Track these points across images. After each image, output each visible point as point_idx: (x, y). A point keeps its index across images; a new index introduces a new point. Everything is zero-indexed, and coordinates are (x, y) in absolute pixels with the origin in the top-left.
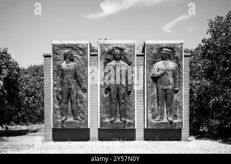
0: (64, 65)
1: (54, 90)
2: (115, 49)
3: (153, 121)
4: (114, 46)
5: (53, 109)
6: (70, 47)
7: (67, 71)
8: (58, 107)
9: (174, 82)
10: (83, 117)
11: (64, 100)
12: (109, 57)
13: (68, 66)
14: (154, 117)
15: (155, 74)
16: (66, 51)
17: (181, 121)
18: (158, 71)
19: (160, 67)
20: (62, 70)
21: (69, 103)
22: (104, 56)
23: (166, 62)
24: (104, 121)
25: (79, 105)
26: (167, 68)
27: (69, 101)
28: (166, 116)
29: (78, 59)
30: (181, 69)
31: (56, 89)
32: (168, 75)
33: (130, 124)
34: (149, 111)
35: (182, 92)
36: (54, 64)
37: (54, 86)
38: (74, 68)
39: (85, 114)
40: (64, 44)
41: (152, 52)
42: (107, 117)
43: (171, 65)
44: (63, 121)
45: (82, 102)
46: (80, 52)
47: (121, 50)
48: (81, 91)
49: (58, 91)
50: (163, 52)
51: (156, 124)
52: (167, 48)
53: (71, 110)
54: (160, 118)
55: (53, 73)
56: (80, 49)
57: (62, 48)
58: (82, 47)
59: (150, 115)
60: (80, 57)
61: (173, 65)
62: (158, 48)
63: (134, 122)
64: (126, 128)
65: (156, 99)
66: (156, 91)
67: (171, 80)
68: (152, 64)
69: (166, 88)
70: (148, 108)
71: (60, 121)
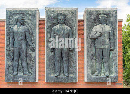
0: (16, 28)
1: (7, 49)
2: (60, 14)
3: (92, 76)
4: (59, 12)
5: (6, 65)
6: (21, 13)
7: (18, 33)
8: (10, 64)
9: (110, 42)
10: (32, 72)
11: (15, 58)
12: (55, 21)
13: (19, 29)
14: (93, 73)
15: (93, 36)
16: (18, 16)
17: (116, 75)
18: (96, 34)
19: (97, 30)
20: (14, 32)
21: (20, 61)
22: (50, 21)
23: (103, 25)
24: (49, 76)
25: (28, 62)
26: (103, 31)
27: (20, 59)
28: (103, 71)
29: (28, 23)
30: (115, 32)
31: (8, 48)
32: (104, 36)
33: (72, 78)
34: (89, 68)
35: (116, 51)
36: (7, 28)
37: (7, 46)
38: (24, 31)
39: (34, 70)
40: (16, 11)
41: (91, 17)
42: (53, 73)
43: (107, 28)
44: (14, 76)
45: (31, 59)
46: (30, 18)
47: (65, 15)
48: (30, 50)
49: (10, 50)
50: (100, 17)
51: (94, 79)
52: (103, 14)
53: (21, 66)
54: (99, 73)
55: (7, 35)
56: (30, 15)
57: (14, 14)
58: (31, 13)
59: (90, 71)
60: (29, 22)
61: (109, 28)
62: (96, 14)
63: (76, 77)
64: (69, 82)
65: (95, 57)
66: (94, 50)
67: (107, 41)
68: (91, 27)
69: (103, 47)
70: (88, 64)
71: (12, 75)
